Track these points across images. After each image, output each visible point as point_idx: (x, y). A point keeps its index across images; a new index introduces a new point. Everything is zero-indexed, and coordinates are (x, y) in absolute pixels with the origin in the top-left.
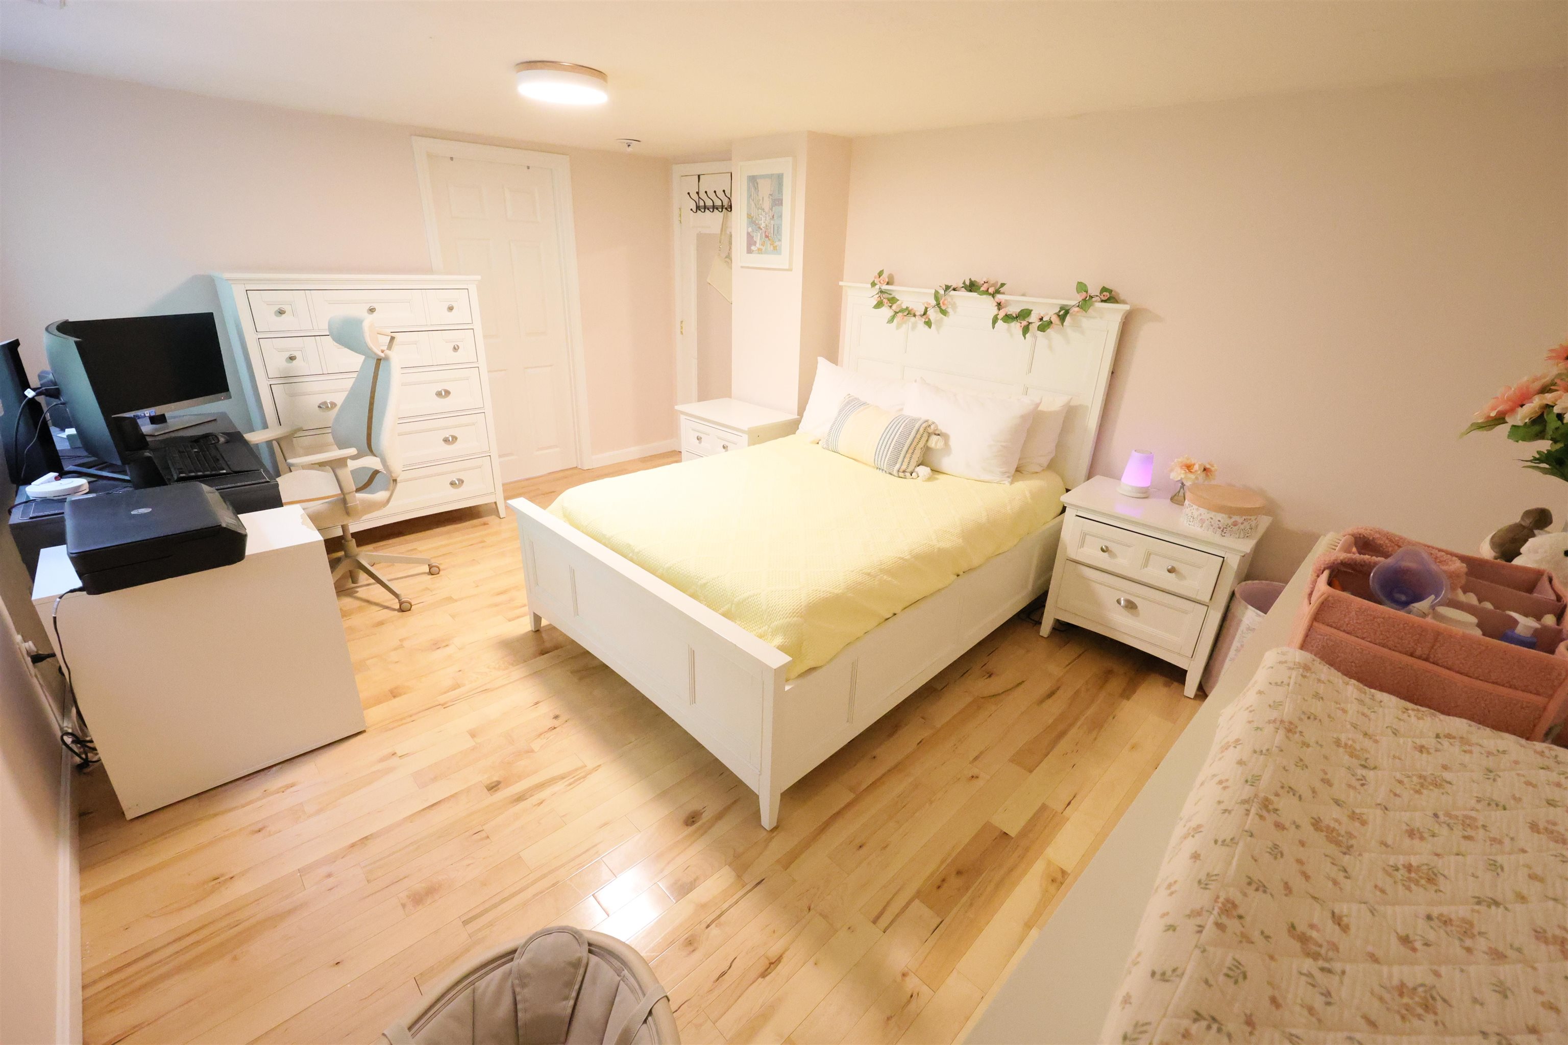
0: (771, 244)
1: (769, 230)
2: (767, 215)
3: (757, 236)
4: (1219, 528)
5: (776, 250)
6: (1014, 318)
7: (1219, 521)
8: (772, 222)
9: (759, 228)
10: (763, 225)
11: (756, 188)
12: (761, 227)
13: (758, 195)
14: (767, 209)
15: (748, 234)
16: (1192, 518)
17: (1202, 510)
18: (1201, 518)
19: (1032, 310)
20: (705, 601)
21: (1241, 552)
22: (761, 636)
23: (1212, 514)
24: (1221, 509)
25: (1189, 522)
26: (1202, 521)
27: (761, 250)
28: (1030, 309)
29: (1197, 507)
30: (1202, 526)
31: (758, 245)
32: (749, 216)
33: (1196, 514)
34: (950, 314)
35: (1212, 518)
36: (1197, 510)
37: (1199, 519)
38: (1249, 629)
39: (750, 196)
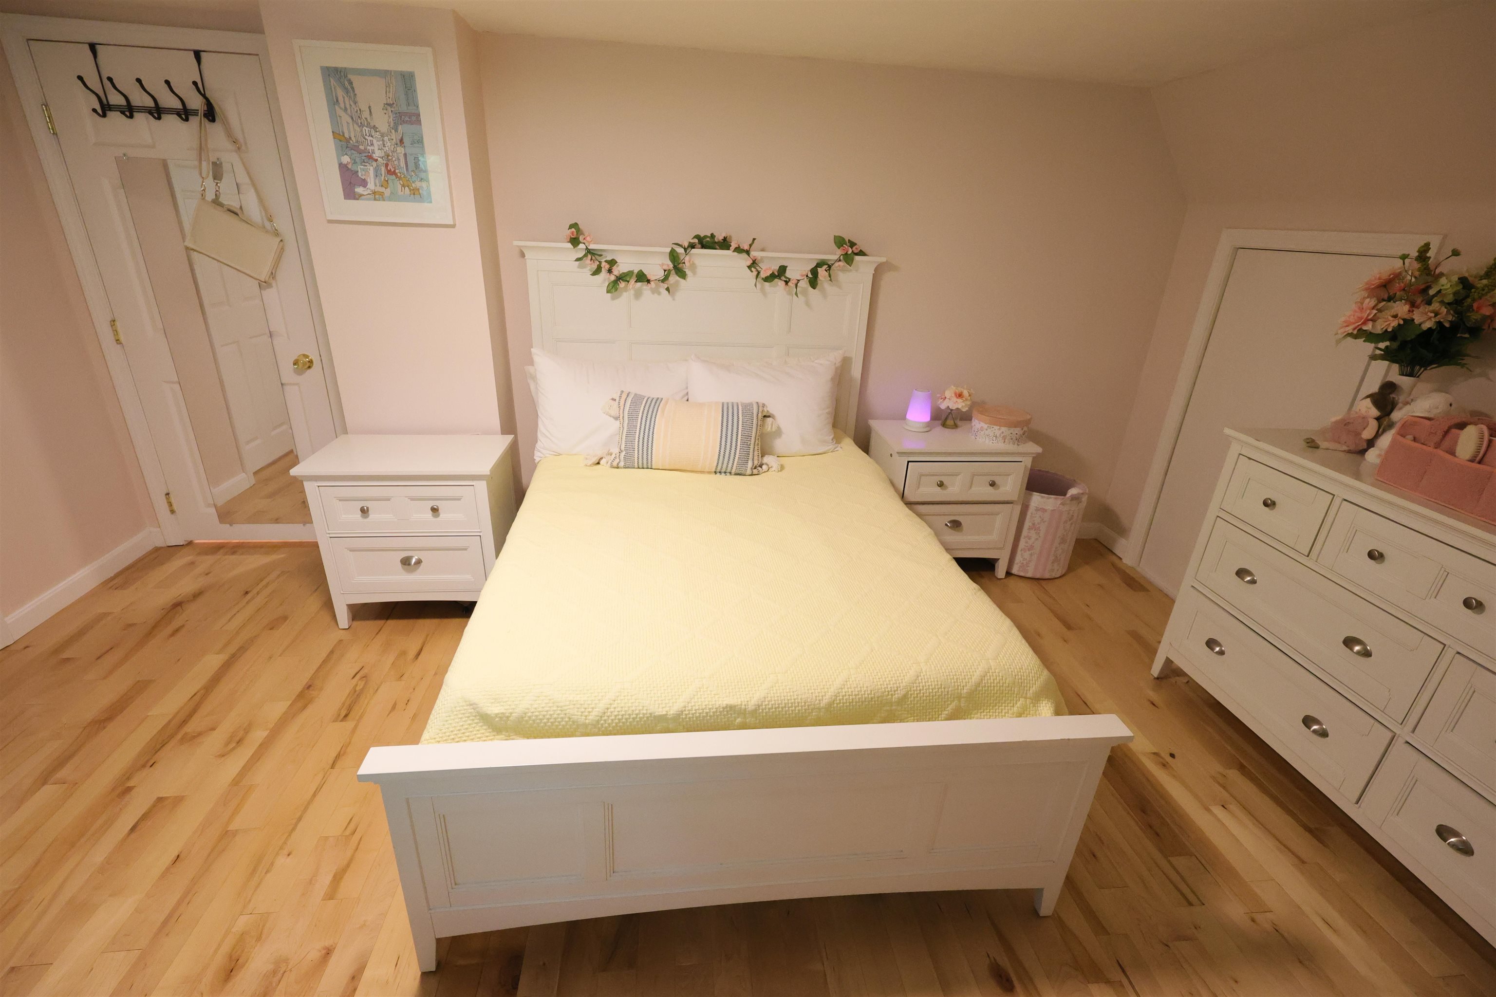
0: (403, 186)
1: (396, 163)
2: (386, 138)
3: (367, 171)
4: (1017, 439)
5: (416, 194)
6: (777, 276)
7: (1017, 434)
8: (400, 150)
9: (370, 157)
10: (377, 154)
11: (346, 89)
12: (375, 156)
13: (355, 103)
14: (383, 127)
15: (343, 167)
16: (995, 438)
17: (1003, 429)
18: (1003, 435)
19: (787, 267)
20: (911, 717)
21: (1032, 453)
22: (1020, 715)
23: (1012, 430)
24: (1015, 425)
25: (992, 441)
26: (1004, 438)
27: (382, 194)
28: (785, 265)
29: (998, 427)
30: (1004, 442)
31: (371, 185)
32: (338, 135)
33: (998, 433)
34: (689, 275)
35: (1011, 434)
36: (999, 429)
37: (1001, 437)
38: (1037, 509)
39: (333, 102)
